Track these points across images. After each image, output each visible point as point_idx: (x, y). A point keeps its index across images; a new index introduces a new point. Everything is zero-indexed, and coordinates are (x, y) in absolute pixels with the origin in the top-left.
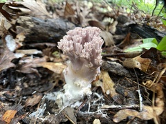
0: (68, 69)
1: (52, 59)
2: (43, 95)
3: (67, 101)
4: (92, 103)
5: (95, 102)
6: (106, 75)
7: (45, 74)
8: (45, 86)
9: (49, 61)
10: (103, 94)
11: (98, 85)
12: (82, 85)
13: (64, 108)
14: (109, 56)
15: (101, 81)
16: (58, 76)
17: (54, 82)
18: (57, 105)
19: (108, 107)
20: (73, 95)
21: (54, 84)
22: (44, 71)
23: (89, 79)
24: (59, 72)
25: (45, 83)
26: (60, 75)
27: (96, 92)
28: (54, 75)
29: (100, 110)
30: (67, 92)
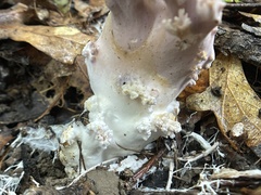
0: (100, 44)
1: (42, 14)
2: (15, 135)
3: (95, 150)
4: (181, 165)
5: (190, 160)
6: (235, 74)
7: (18, 66)
8: (19, 106)
9: (31, 21)
10: (221, 137)
11: (204, 108)
12: (147, 97)
13: (83, 172)
14: (248, 10)
15: (217, 93)
16: (63, 73)
17: (50, 94)
18: (60, 166)
19: (235, 174)
20: (116, 132)
21: (52, 101)
22: (16, 54)
23: (173, 80)
24: (69, 59)
25: (20, 96)
26: (72, 66)
27: (197, 130)
28: (50, 67)
29: (208, 184)
30: (97, 121)
